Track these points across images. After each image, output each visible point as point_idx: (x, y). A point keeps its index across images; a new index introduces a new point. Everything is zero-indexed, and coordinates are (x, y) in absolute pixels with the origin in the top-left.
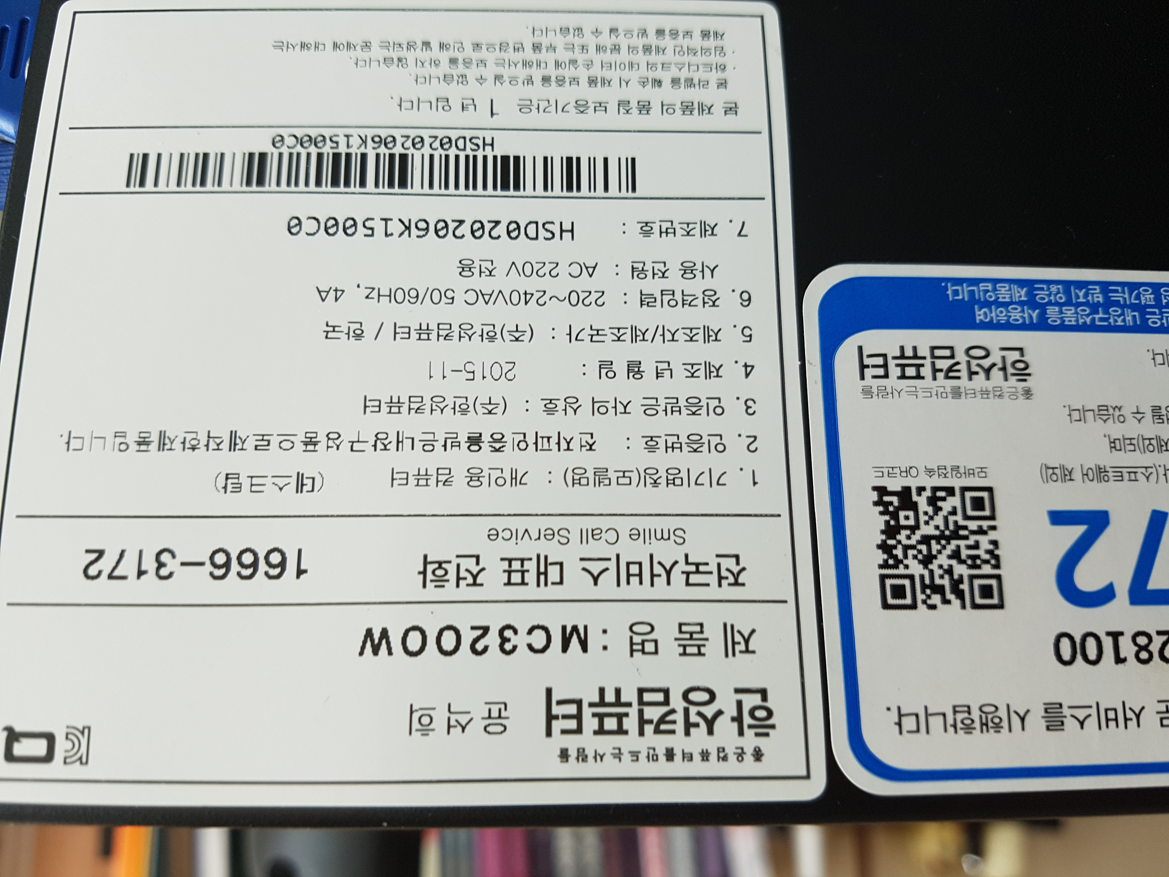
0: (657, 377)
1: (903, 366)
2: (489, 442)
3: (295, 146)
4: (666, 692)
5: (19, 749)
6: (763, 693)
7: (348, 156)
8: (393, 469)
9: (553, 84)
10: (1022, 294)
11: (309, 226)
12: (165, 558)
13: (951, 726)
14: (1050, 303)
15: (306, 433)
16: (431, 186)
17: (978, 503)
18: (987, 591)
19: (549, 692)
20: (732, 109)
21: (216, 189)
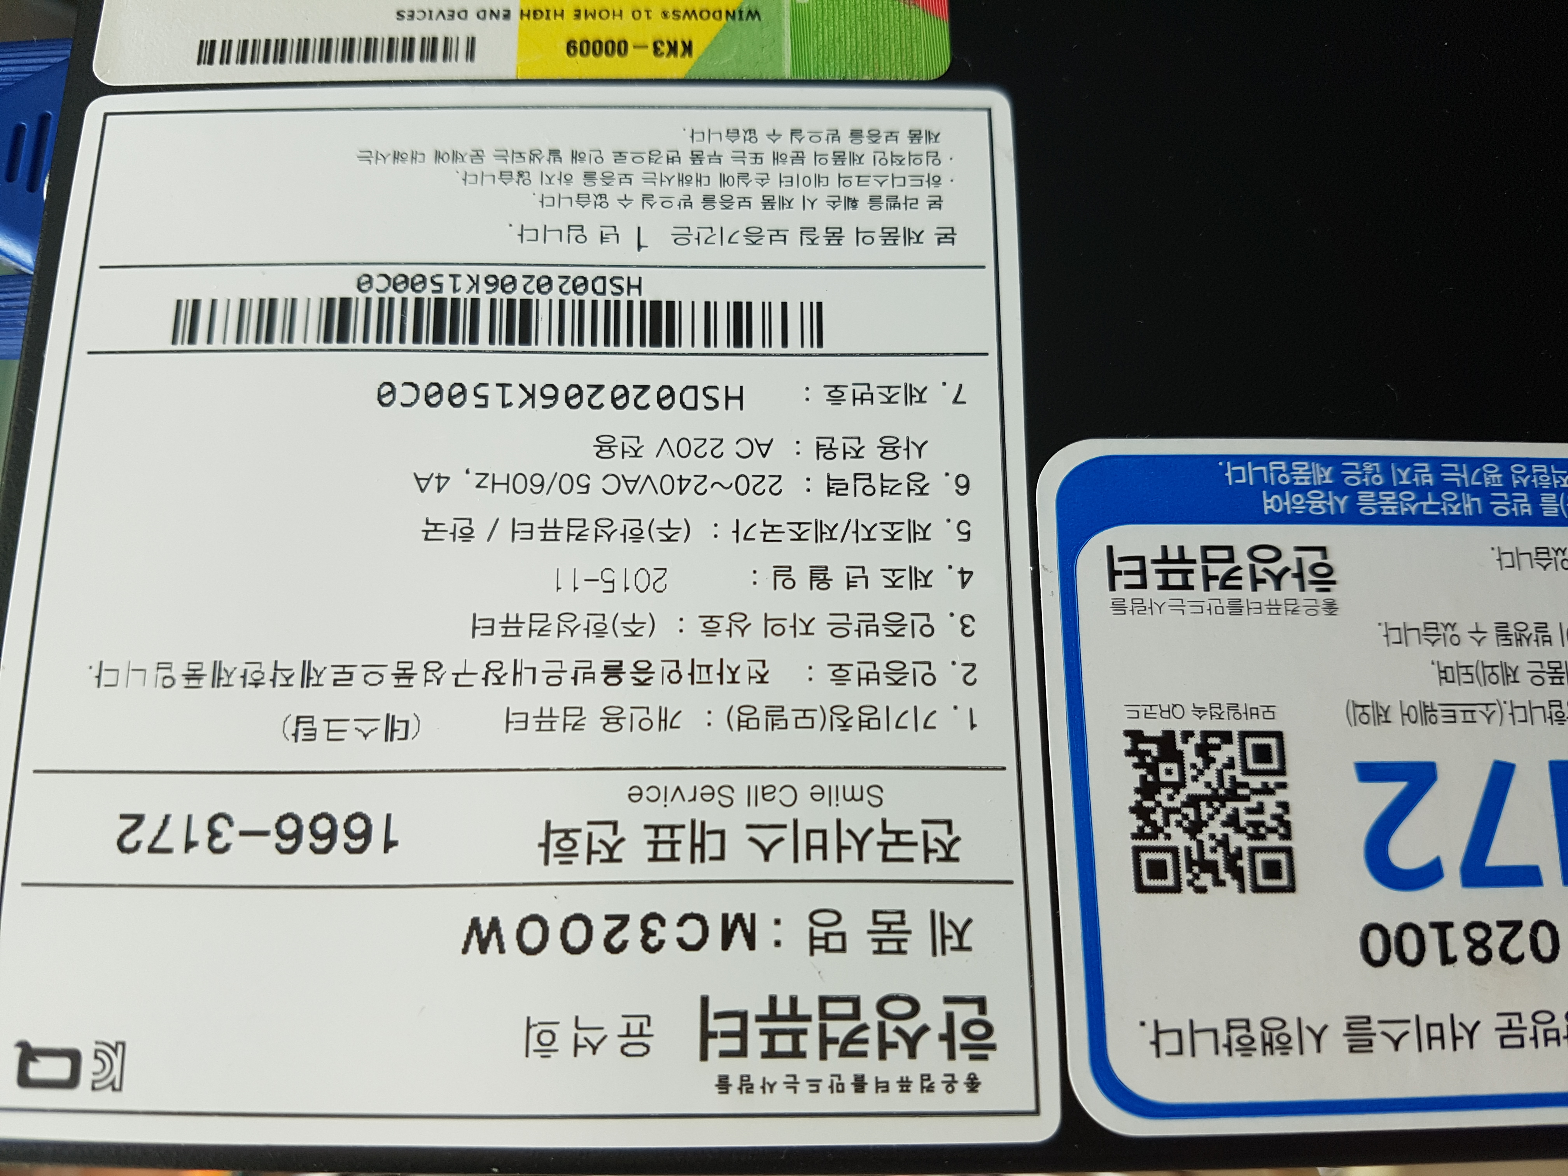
0: (849, 587)
1: (1165, 573)
2: (631, 673)
3: (386, 289)
4: (856, 1002)
5: (36, 1071)
6: (981, 1002)
7: (455, 302)
8: (508, 709)
9: (718, 206)
10: (1325, 475)
11: (405, 394)
12: (220, 825)
13: (1225, 1046)
14: (1363, 487)
15: (399, 663)
16: (561, 342)
17: (1263, 753)
18: (1273, 869)
19: (705, 1001)
20: (947, 237)
21: (286, 345)
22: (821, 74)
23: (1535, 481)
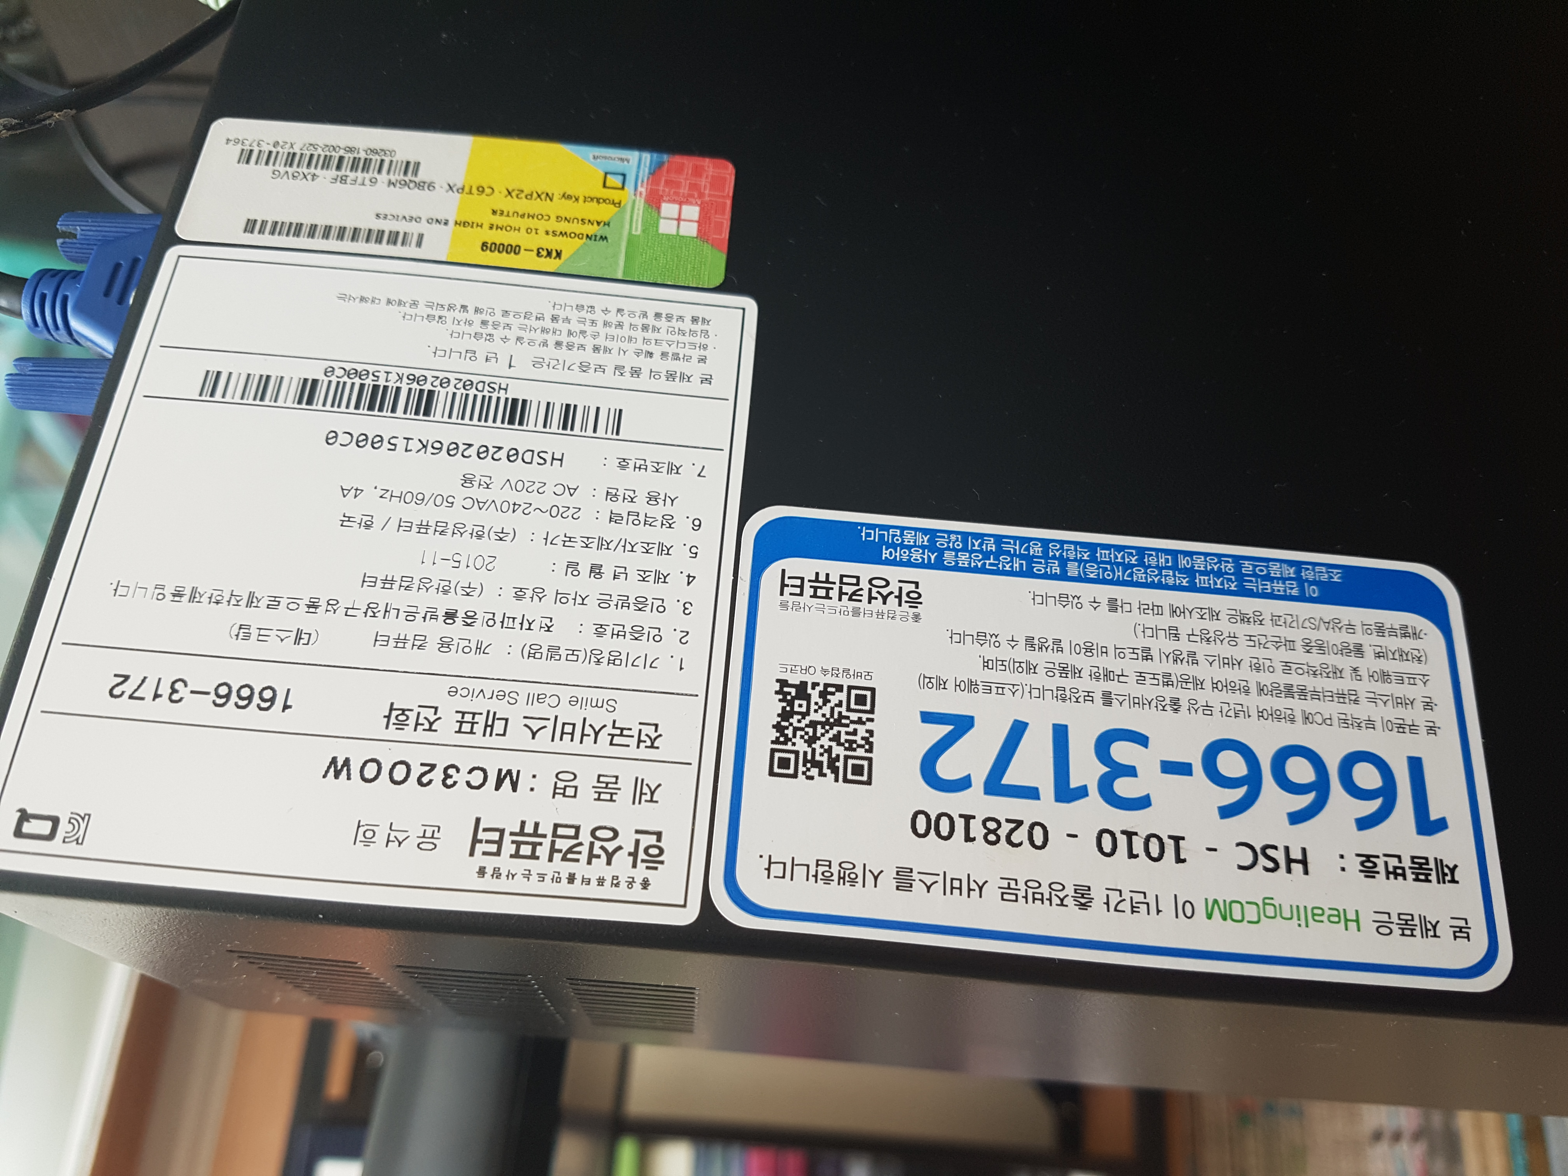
0: (614, 578)
1: (816, 588)
2: (462, 618)
3: (343, 376)
4: (578, 828)
5: (27, 828)
6: (659, 835)
7: (386, 388)
8: (377, 632)
9: (564, 348)
10: (924, 540)
11: (344, 439)
12: (179, 686)
13: (813, 876)
14: (948, 549)
15: (311, 598)
16: (450, 417)
17: (861, 700)
18: (858, 770)
19: (478, 820)
20: (707, 380)
21: (273, 404)
22: (641, 278)
23: (1064, 554)
